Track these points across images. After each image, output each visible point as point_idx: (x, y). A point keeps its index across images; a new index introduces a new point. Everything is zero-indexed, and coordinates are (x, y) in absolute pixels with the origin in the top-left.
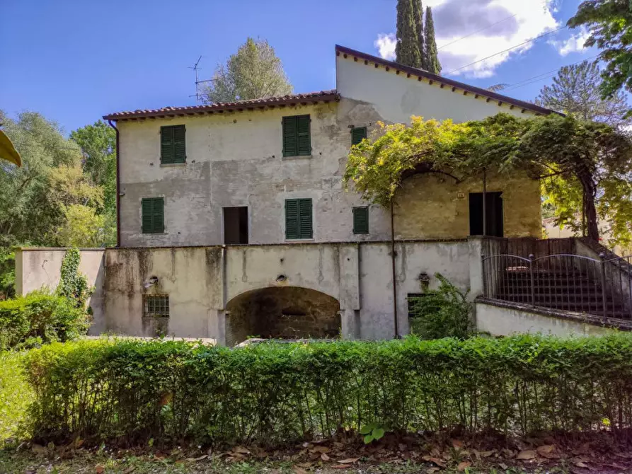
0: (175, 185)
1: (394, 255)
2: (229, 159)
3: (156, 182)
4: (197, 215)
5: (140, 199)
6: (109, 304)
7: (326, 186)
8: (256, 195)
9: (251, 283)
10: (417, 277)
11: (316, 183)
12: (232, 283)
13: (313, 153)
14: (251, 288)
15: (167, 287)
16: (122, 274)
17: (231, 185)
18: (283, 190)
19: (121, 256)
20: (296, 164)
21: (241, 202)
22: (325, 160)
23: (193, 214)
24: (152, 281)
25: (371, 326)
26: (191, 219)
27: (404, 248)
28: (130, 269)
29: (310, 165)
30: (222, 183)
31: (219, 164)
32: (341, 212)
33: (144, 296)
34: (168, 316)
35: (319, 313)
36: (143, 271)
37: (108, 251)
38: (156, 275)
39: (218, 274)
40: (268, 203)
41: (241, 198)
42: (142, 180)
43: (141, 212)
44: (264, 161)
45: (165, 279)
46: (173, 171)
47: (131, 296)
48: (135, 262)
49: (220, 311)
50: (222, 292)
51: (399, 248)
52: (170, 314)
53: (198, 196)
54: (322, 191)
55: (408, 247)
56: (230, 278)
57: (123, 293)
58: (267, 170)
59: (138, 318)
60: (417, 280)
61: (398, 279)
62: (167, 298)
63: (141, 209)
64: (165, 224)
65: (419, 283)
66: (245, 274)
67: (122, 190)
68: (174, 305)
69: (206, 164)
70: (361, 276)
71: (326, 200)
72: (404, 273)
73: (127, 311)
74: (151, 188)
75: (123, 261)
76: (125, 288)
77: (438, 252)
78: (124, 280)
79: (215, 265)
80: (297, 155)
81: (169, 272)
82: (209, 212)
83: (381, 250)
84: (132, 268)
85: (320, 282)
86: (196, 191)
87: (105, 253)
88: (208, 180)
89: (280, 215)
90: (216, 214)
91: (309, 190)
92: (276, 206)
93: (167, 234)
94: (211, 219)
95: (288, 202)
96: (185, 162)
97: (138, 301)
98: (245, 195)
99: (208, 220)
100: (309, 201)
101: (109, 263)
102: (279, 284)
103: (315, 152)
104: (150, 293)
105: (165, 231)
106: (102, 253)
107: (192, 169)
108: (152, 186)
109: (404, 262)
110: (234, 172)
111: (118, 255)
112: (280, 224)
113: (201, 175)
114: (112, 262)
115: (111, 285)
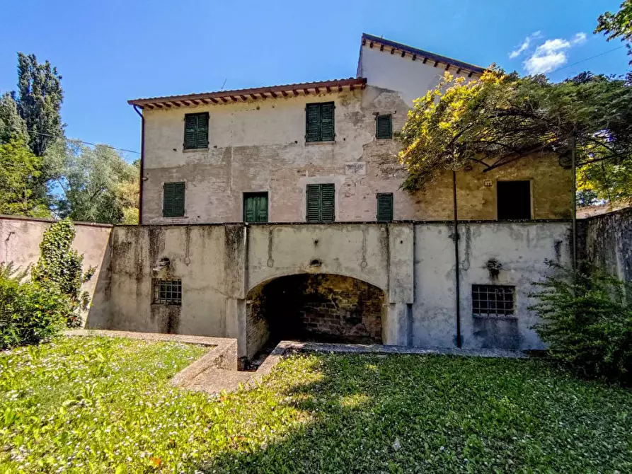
0: (197, 170)
1: (456, 238)
2: (250, 144)
3: (179, 167)
4: (217, 199)
5: (163, 184)
6: (115, 288)
7: (349, 172)
8: (277, 180)
9: (277, 269)
10: (485, 265)
11: (339, 168)
12: (255, 267)
13: (336, 139)
14: (278, 274)
15: (180, 270)
16: (131, 254)
17: (252, 170)
18: (305, 175)
19: (129, 235)
20: (318, 150)
21: (261, 187)
22: (349, 146)
23: (214, 198)
24: (163, 263)
25: (426, 323)
26: (211, 203)
27: (468, 230)
28: (139, 250)
29: (333, 151)
30: (243, 168)
31: (241, 149)
32: (365, 198)
33: (154, 280)
34: (180, 304)
35: (340, 301)
36: (154, 252)
37: (116, 228)
38: (168, 257)
39: (239, 257)
40: (289, 188)
41: (261, 183)
42: (165, 165)
43: (162, 196)
44: (286, 146)
45: (177, 261)
46: (195, 156)
47: (139, 280)
48: (145, 241)
49: (240, 301)
50: (243, 279)
51: (462, 230)
52: (183, 301)
53: (218, 181)
54: (344, 177)
55: (473, 228)
56: (253, 262)
57: (130, 275)
58: (289, 155)
59: (146, 304)
60: (484, 268)
61: (460, 266)
62: (180, 283)
63: (163, 193)
64: (185, 208)
65: (487, 272)
66: (270, 257)
67: (145, 174)
68: (186, 291)
69: (228, 150)
70: (415, 262)
71: (349, 185)
72: (467, 259)
73: (134, 296)
74: (173, 173)
75: (132, 240)
76: (133, 270)
77: (511, 235)
78: (132, 261)
79: (236, 245)
80: (321, 140)
81: (183, 253)
82: (228, 196)
83: (440, 232)
84: (142, 248)
85: (363, 268)
86: (217, 176)
87: (112, 230)
88: (229, 163)
89: (301, 200)
90: (236, 198)
91: (331, 175)
92: (297, 191)
93: (186, 218)
94: (230, 203)
95: (309, 186)
96: (207, 147)
97: (146, 286)
98: (266, 180)
99: (228, 204)
100: (332, 185)
101: (116, 242)
102: (313, 270)
103: (338, 138)
104: (159, 277)
105: (185, 215)
106: (109, 230)
107: (213, 155)
108: (174, 171)
109: (468, 246)
110: (255, 157)
111: (127, 234)
112: (301, 208)
113: (223, 160)
114: (120, 241)
115: (117, 267)
